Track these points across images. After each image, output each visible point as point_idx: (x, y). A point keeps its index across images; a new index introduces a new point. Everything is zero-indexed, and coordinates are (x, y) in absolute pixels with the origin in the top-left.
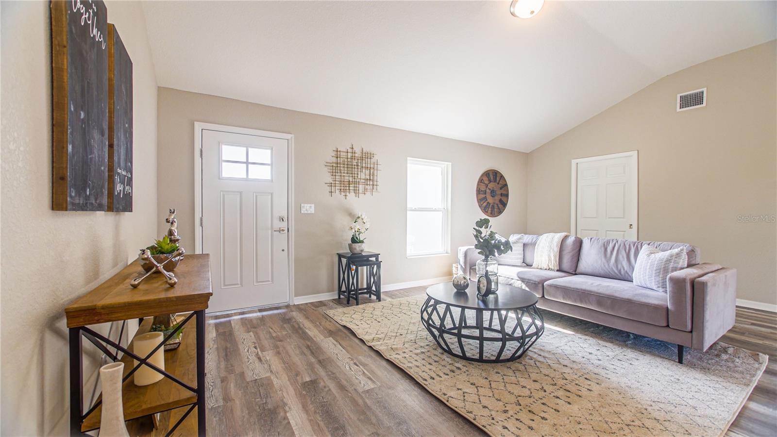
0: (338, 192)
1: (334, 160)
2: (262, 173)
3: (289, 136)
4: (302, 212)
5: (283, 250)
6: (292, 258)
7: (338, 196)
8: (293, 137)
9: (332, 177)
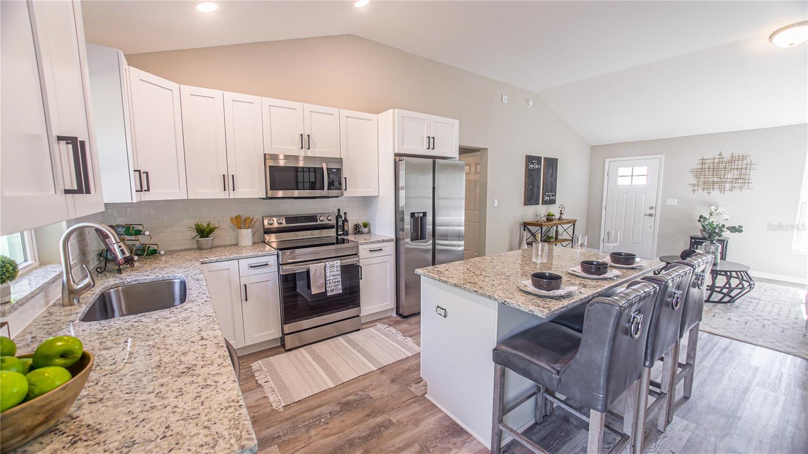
0: (700, 190)
1: (700, 166)
2: (641, 181)
3: (661, 156)
4: (667, 204)
5: (650, 227)
6: (657, 232)
7: (701, 193)
8: (664, 157)
9: (696, 179)
